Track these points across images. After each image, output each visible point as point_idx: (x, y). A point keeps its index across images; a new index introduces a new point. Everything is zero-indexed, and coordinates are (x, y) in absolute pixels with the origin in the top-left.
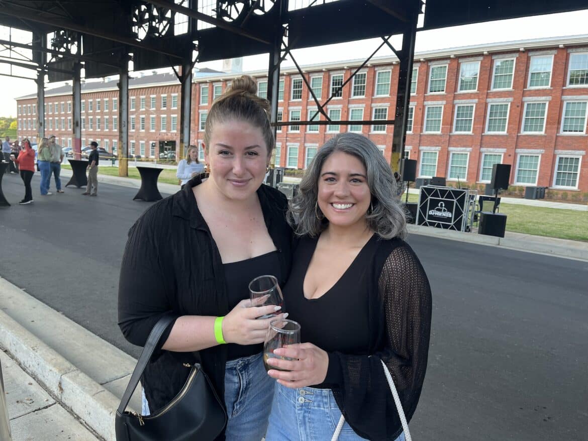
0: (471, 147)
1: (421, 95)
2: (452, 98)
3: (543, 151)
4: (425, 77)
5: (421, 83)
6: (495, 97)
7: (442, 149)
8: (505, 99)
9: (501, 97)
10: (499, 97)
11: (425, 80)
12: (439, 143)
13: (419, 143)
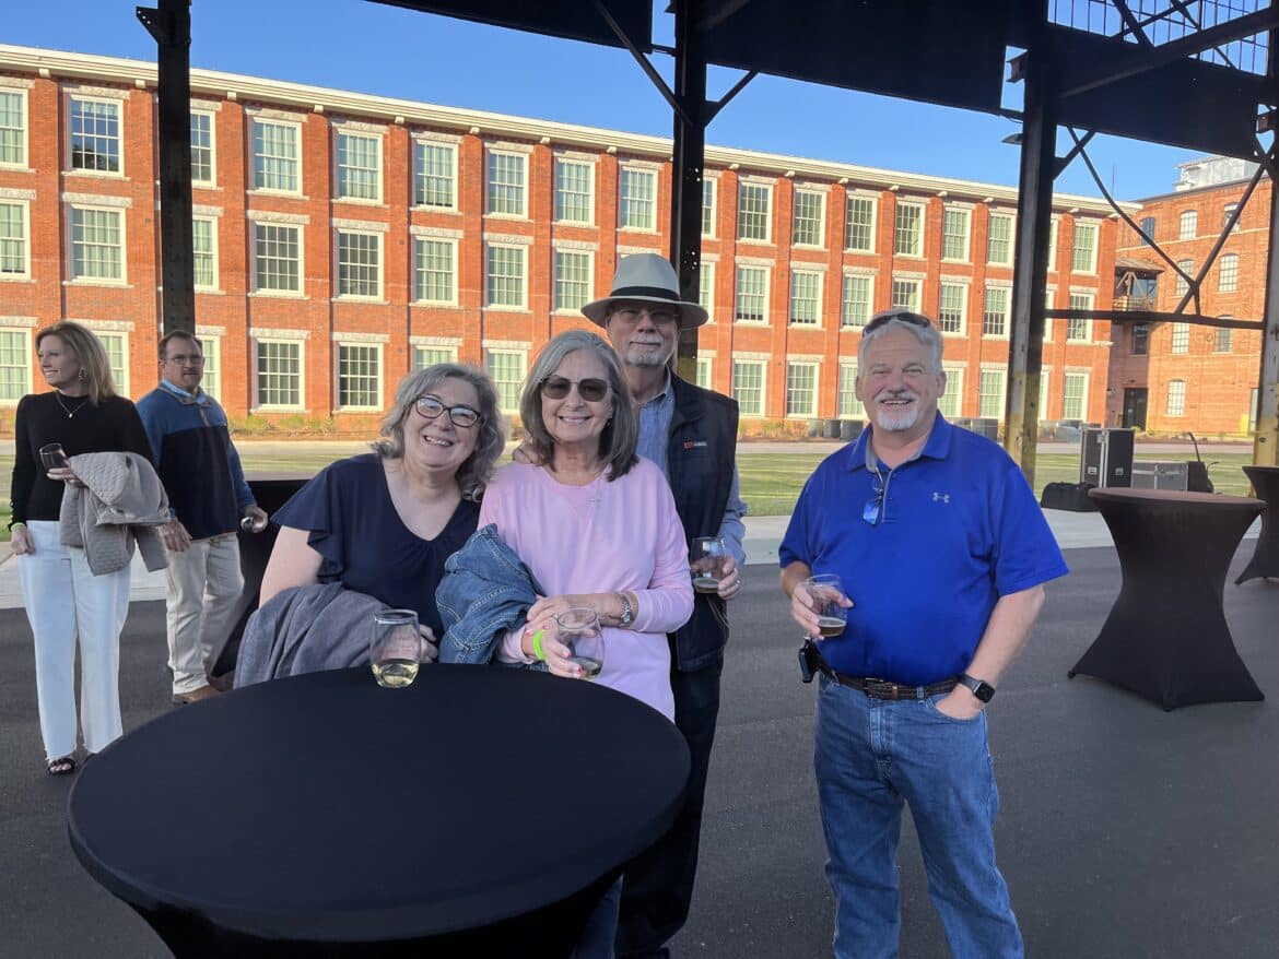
1: (398, 207)
2: (479, 228)
4: (406, 166)
5: (399, 178)
6: (565, 237)
7: (468, 344)
8: (584, 244)
9: (577, 239)
10: (574, 239)
11: (406, 170)
13: (409, 328)
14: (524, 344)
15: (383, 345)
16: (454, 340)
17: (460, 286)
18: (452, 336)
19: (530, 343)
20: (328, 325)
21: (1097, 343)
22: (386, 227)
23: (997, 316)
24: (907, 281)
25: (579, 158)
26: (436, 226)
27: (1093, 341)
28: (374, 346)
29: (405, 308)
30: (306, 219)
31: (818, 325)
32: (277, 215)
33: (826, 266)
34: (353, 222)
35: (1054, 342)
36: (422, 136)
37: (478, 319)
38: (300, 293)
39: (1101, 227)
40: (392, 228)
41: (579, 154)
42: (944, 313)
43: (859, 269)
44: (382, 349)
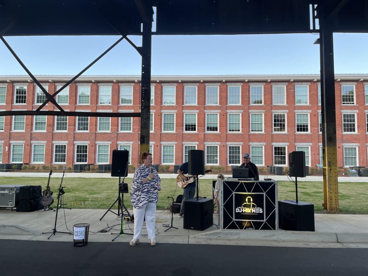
0: (133, 141)
1: (93, 105)
2: (117, 109)
3: (176, 143)
5: (94, 97)
7: (113, 143)
11: (96, 95)
12: (110, 139)
13: (95, 139)
14: (131, 142)
15: (89, 144)
16: (109, 142)
17: (111, 126)
20: (73, 139)
22: (90, 111)
26: (104, 109)
28: (86, 145)
29: (95, 133)
31: (240, 132)
35: (360, 134)
36: (101, 85)
38: (66, 131)
43: (257, 111)
44: (89, 146)
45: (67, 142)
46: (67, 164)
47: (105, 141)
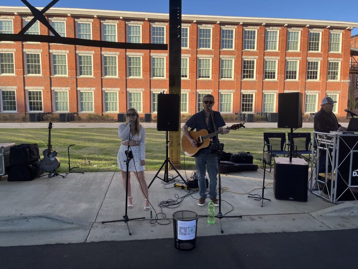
3: (143, 89)
7: (71, 89)
8: (114, 53)
12: (68, 84)
13: (51, 84)
14: (93, 89)
15: (43, 90)
16: (67, 88)
17: (69, 70)
18: (66, 87)
19: (95, 88)
20: (23, 84)
21: (342, 81)
22: (41, 51)
23: (293, 72)
24: (249, 60)
25: (111, 22)
26: (59, 50)
27: (341, 80)
28: (40, 91)
29: (49, 78)
30: (14, 50)
31: (210, 78)
32: (6, 49)
33: (213, 56)
34: (30, 50)
35: (321, 81)
36: (53, 19)
37: (75, 81)
38: (14, 75)
39: (343, 33)
40: (43, 51)
41: (111, 21)
42: (267, 71)
43: (228, 56)
44: (43, 92)
45: (16, 87)
46: (18, 113)
47: (63, 87)
